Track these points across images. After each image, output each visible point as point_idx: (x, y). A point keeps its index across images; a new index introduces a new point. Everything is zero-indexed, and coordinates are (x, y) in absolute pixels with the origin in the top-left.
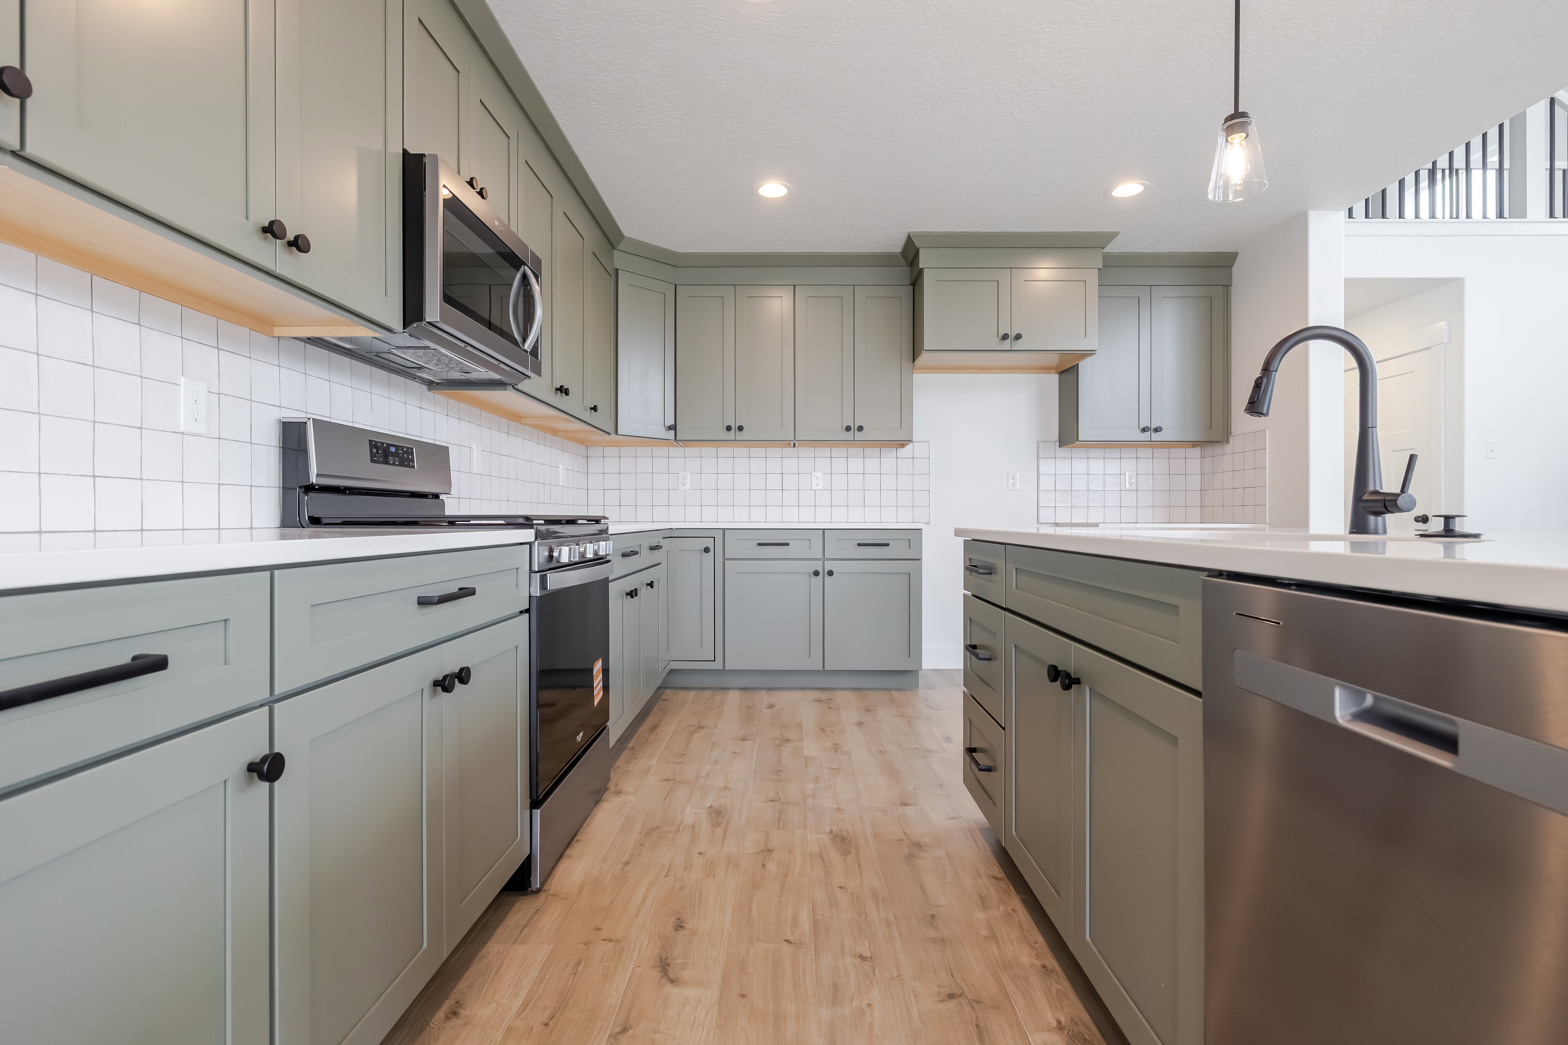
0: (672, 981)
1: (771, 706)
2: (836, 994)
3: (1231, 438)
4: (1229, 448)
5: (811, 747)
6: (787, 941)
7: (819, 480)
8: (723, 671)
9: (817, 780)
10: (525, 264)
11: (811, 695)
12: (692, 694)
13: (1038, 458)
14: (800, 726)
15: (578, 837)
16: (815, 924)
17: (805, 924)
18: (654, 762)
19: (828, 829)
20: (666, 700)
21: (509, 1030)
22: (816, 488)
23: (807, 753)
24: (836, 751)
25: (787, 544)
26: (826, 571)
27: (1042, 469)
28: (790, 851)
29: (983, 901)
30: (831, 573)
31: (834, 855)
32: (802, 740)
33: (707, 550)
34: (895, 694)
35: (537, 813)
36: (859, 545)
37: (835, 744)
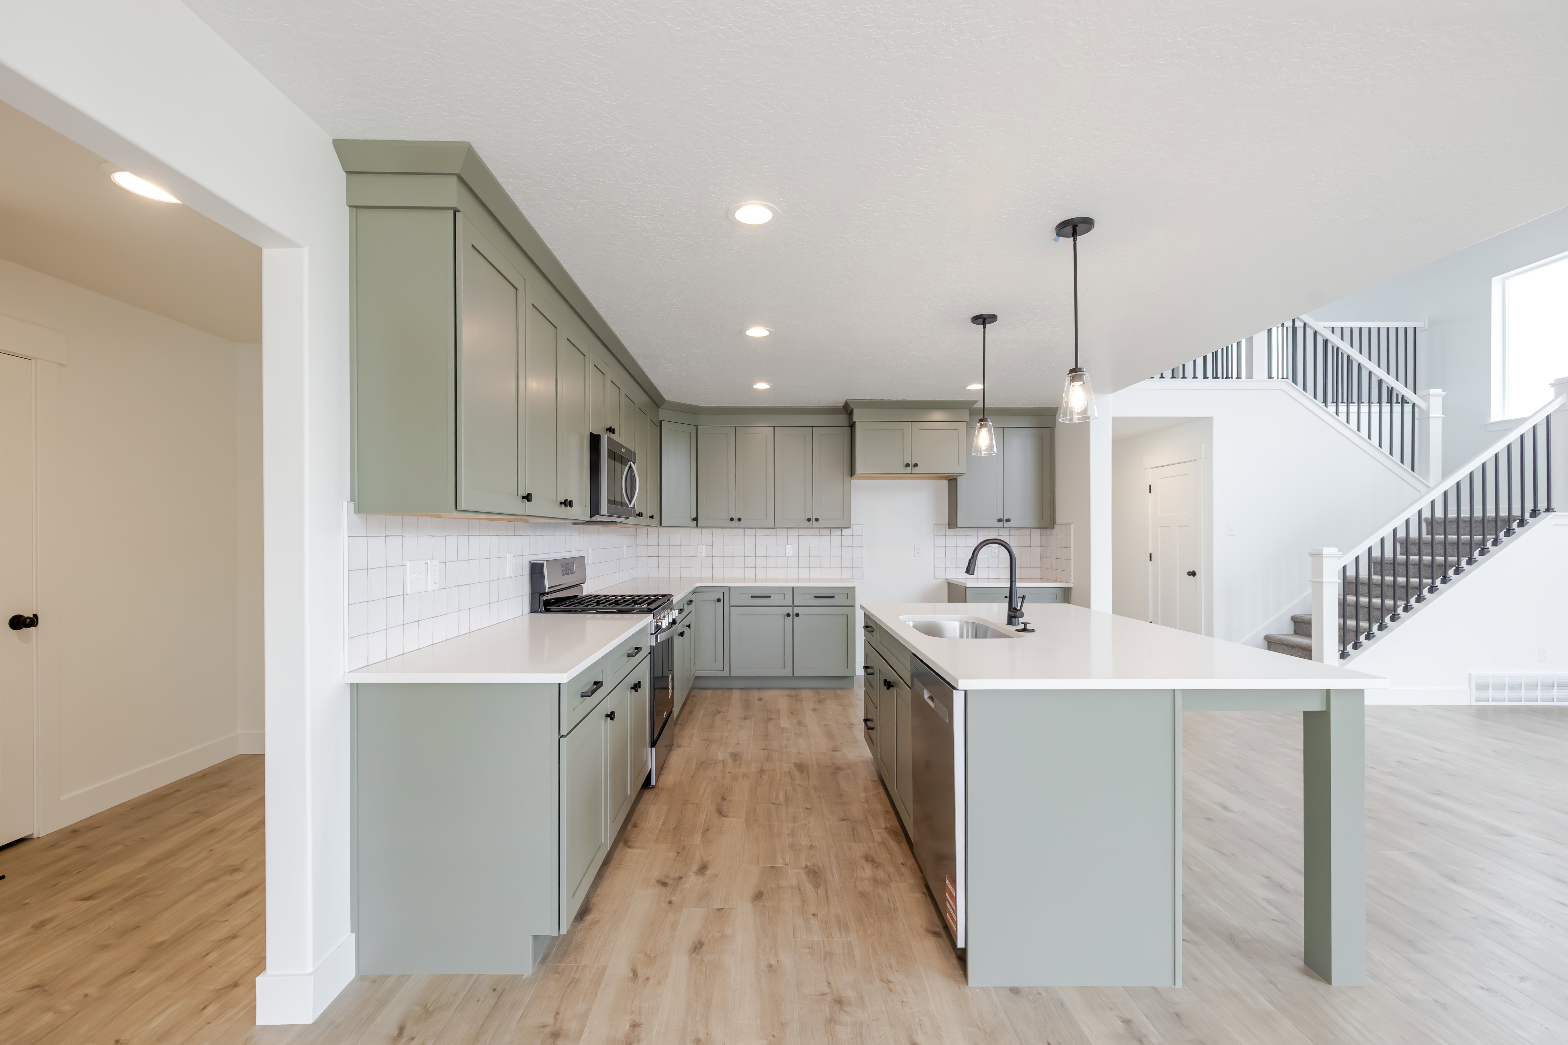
0: (724, 816)
1: (760, 699)
2: (795, 819)
3: (1055, 526)
4: (1054, 532)
5: (785, 723)
6: (774, 804)
7: (790, 549)
8: (729, 678)
9: (788, 739)
10: (631, 461)
11: (785, 692)
12: (710, 692)
13: (934, 536)
14: (778, 711)
15: (664, 766)
16: (786, 798)
17: (782, 796)
18: (695, 731)
19: (793, 762)
20: (695, 696)
21: (660, 831)
22: (788, 555)
23: (782, 725)
24: (799, 724)
25: (770, 597)
26: (795, 613)
27: (937, 543)
28: (774, 771)
29: (866, 790)
30: (797, 615)
31: (796, 773)
32: (780, 719)
33: (719, 600)
34: (839, 692)
35: (654, 749)
36: (815, 597)
37: (799, 721)
